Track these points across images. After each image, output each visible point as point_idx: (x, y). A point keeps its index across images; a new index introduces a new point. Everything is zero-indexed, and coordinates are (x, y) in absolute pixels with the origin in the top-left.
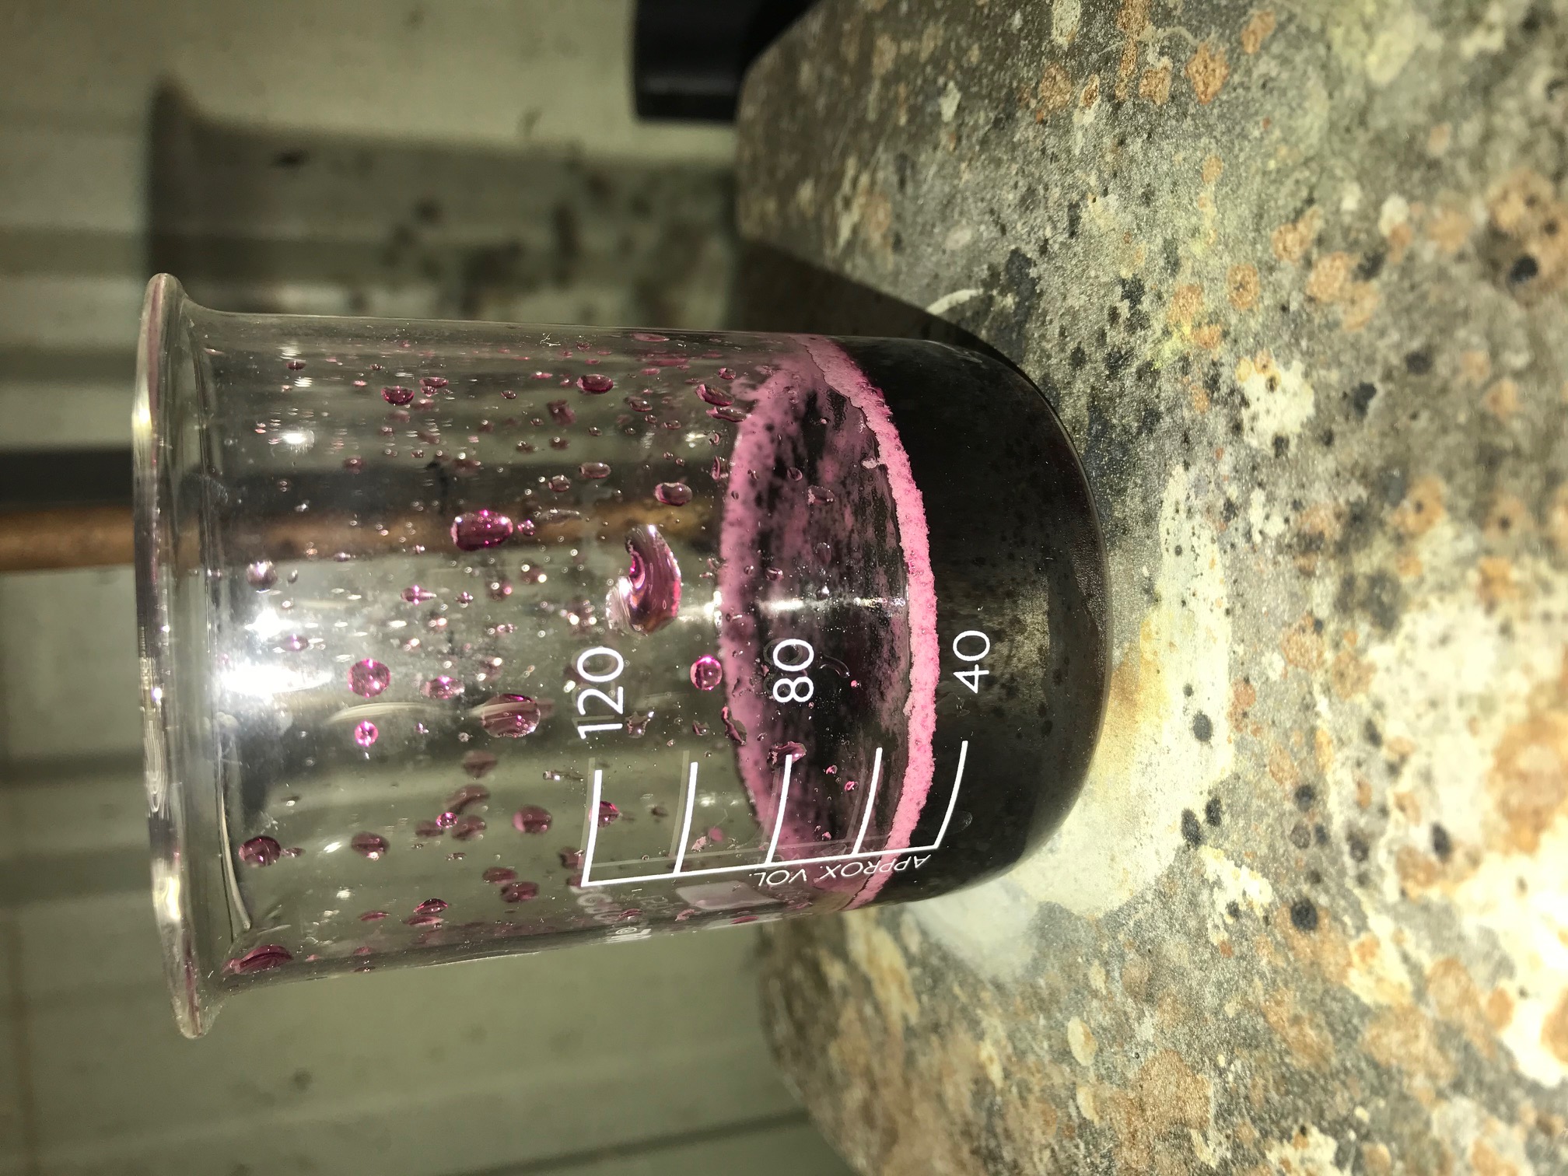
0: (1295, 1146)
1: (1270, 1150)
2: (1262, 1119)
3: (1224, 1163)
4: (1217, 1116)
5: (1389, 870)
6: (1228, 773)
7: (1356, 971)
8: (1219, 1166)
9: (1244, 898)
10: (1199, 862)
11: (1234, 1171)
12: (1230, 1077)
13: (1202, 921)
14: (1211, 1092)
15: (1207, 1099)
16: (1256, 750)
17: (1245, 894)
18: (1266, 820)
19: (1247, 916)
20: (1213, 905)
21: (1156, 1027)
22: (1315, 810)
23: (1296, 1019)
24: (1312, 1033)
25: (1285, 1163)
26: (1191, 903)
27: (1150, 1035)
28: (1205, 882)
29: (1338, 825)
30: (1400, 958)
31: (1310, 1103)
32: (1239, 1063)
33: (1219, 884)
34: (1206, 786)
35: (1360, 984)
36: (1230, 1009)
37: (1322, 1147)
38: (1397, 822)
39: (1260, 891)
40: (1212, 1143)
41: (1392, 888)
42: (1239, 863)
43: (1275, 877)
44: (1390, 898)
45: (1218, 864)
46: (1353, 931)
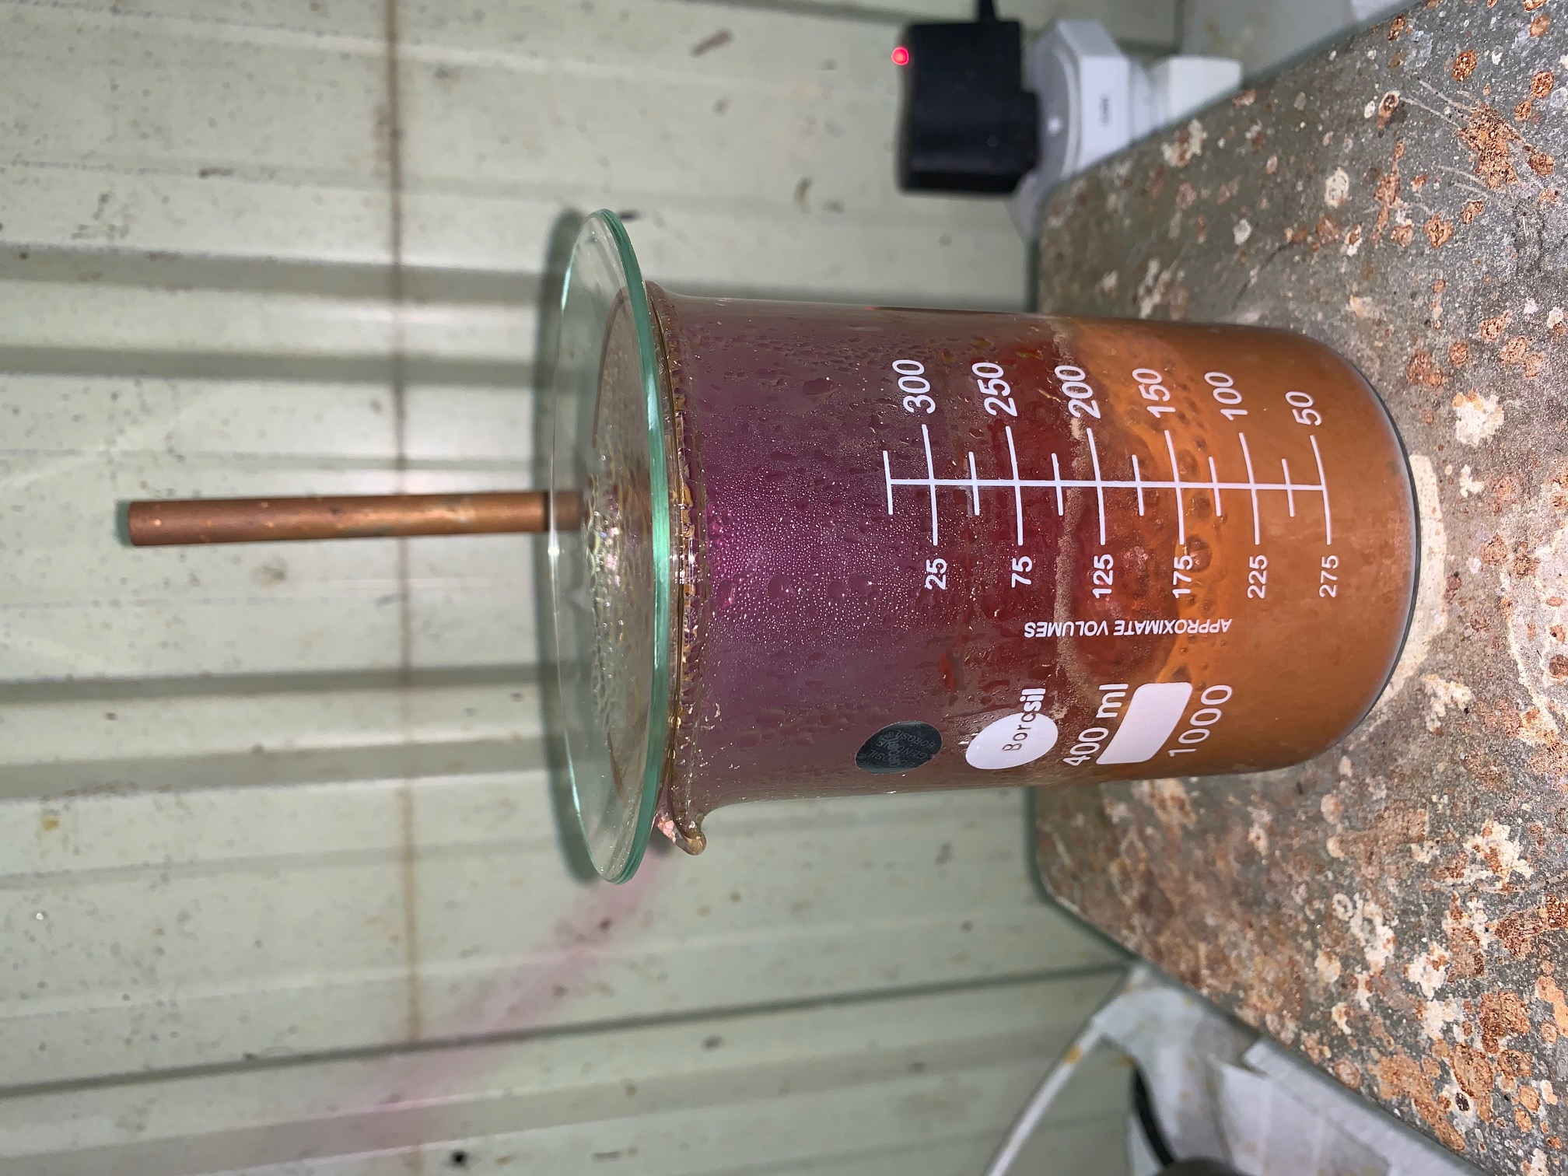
0: (1483, 836)
1: (1466, 842)
2: (1462, 826)
3: (1435, 859)
4: (1431, 832)
5: (1546, 670)
6: (1442, 630)
7: (1524, 729)
8: (1431, 861)
9: (1452, 701)
10: (1421, 684)
11: (1441, 861)
12: (1440, 807)
13: (1422, 718)
14: (1426, 818)
15: (1424, 823)
16: (1462, 614)
17: (1452, 697)
18: (1467, 653)
19: (1453, 710)
20: (1430, 707)
21: (1388, 788)
22: (1499, 643)
23: (1486, 764)
24: (1495, 769)
25: (1476, 847)
26: (1415, 709)
27: (1383, 794)
28: (1425, 695)
29: (1515, 651)
30: (1552, 717)
31: (1493, 809)
32: (1446, 797)
33: (1435, 695)
34: (1427, 639)
35: (1528, 736)
36: (1441, 767)
37: (1500, 832)
38: (1551, 642)
39: (1462, 694)
40: (1426, 848)
41: (1547, 680)
42: (1449, 680)
43: (1472, 683)
44: (1546, 686)
45: (1434, 683)
46: (1523, 707)
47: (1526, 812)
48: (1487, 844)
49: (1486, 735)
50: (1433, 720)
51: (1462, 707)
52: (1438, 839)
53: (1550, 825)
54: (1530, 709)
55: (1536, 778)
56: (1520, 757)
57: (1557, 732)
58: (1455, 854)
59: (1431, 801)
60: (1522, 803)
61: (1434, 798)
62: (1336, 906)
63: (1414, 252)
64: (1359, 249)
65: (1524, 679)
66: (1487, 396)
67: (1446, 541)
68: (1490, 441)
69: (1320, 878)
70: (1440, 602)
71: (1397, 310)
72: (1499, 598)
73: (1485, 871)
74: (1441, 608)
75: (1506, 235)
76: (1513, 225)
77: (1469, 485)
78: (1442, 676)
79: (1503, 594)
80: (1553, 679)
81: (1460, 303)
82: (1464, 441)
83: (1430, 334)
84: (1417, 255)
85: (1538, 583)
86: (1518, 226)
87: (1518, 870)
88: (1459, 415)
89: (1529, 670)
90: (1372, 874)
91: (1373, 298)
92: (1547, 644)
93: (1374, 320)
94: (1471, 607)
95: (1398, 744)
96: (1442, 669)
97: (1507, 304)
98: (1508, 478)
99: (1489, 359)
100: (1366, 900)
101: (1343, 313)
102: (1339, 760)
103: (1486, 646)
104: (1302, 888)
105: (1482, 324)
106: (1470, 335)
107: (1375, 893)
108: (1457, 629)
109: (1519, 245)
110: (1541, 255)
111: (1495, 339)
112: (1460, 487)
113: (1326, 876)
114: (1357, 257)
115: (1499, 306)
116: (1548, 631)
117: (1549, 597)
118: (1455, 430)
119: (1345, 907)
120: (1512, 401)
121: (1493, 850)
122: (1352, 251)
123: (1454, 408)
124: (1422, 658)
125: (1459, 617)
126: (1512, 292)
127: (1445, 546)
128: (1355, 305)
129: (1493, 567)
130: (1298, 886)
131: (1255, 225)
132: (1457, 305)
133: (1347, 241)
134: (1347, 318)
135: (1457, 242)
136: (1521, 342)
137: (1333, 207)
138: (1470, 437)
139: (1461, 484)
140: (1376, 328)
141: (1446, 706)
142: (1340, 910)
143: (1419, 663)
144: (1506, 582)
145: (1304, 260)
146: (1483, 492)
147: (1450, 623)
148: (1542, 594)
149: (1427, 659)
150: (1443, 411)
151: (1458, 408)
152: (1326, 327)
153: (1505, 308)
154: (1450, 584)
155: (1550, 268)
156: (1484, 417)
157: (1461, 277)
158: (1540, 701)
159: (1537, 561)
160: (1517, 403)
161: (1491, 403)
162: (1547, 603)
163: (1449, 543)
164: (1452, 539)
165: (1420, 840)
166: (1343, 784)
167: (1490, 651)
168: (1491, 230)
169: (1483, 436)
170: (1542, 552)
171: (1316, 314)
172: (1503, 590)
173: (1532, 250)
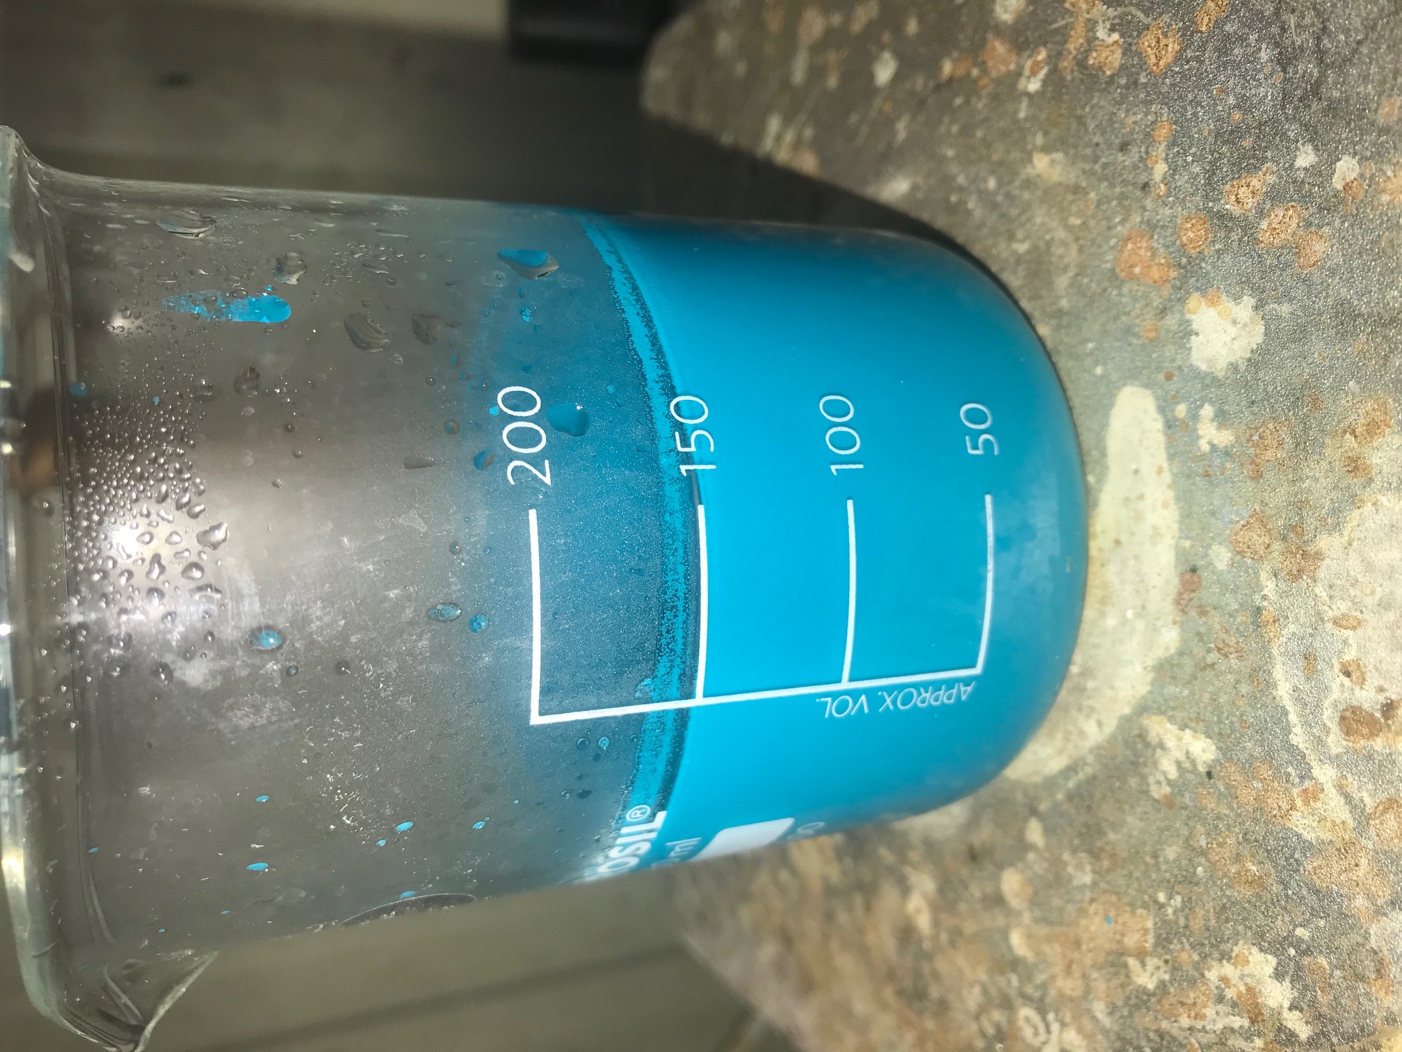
0: (1235, 965)
1: (1209, 971)
2: (1203, 945)
3: (1162, 984)
4: (1156, 945)
5: (1334, 727)
6: (1173, 651)
7: (1299, 814)
8: (1157, 987)
9: (1188, 757)
10: (1141, 728)
11: (1172, 990)
12: (1170, 911)
13: (1144, 778)
14: (1150, 924)
15: (1146, 931)
16: (1202, 629)
17: (1187, 753)
18: (1210, 689)
19: (1189, 772)
20: (1155, 764)
21: (1094, 872)
22: (1260, 678)
23: (1238, 858)
24: (1254, 868)
25: (1224, 979)
26: (1133, 763)
27: (1088, 879)
28: (1147, 745)
29: (1283, 691)
30: (1343, 800)
31: (1250, 928)
32: (1179, 898)
33: (1162, 746)
34: (1150, 662)
35: (1303, 824)
36: (1171, 852)
37: (1261, 964)
38: (1342, 685)
39: (1203, 750)
40: (1149, 968)
41: (1336, 742)
42: (1183, 727)
43: (1219, 737)
44: (1335, 750)
45: (1160, 729)
46: (1297, 780)
47: (1300, 940)
48: (1242, 977)
49: (1239, 815)
50: (1159, 783)
51: (1202, 769)
52: (1168, 957)
53: (1342, 968)
54: (1307, 783)
55: (1317, 892)
56: (1292, 856)
57: (1351, 823)
58: (1192, 983)
59: (1156, 902)
60: (1296, 926)
61: (1162, 897)
62: (1021, 1023)
63: (1123, 81)
64: (1045, 82)
65: (1298, 737)
66: (1237, 298)
67: (1177, 518)
68: (1243, 368)
69: (1001, 981)
70: (1168, 606)
71: (1099, 171)
72: (1259, 610)
73: (1237, 1018)
74: (1170, 618)
75: (1264, 46)
76: (1275, 30)
77: (1210, 434)
78: (1172, 720)
79: (1265, 604)
80: (1344, 743)
81: (1194, 155)
82: (1203, 367)
83: (1148, 203)
84: (1127, 87)
85: (1320, 590)
86: (1283, 30)
87: (1290, 1025)
88: (1195, 326)
89: (1306, 724)
90: (1072, 989)
91: (1066, 153)
92: (1335, 687)
93: (1068, 186)
94: (1216, 620)
95: (1107, 811)
96: (1174, 709)
97: (1269, 154)
98: (1271, 426)
99: (1240, 240)
100: (1063, 1025)
101: (1023, 176)
102: (1025, 821)
103: (1238, 682)
104: (976, 991)
105: (1228, 187)
106: (1211, 204)
107: (1076, 1018)
108: (1195, 651)
109: (1284, 61)
110: (1323, 74)
111: (1250, 210)
112: (1199, 437)
113: (1009, 981)
114: (1041, 93)
115: (1254, 156)
116: (1337, 667)
117: (1337, 613)
118: (1190, 348)
119: (1036, 1028)
120: (1276, 306)
121: (1250, 989)
122: (1034, 86)
123: (1188, 316)
124: (1143, 689)
125: (1198, 634)
126: (1276, 134)
127: (1176, 526)
128: (1041, 164)
129: (1249, 561)
130: (971, 985)
131: (900, 57)
132: (1190, 159)
133: (1027, 72)
134: (1028, 184)
135: (1188, 62)
136: (1290, 212)
137: (1005, 23)
138: (1210, 361)
139: (1200, 432)
140: (1070, 197)
141: (1179, 764)
142: (1028, 1033)
143: (1138, 696)
144: (1270, 587)
145: (967, 102)
146: (1233, 446)
147: (1184, 641)
148: (1326, 608)
149: (1151, 692)
150: (1171, 321)
151: (1193, 317)
152: (1000, 198)
153: (1264, 160)
154: (1184, 583)
155: (1336, 94)
156: (1233, 331)
157: (1195, 114)
158: (1325, 774)
159: (1319, 556)
160: (1285, 309)
161: (1244, 309)
162: (1335, 623)
163: (1181, 522)
164: (1186, 517)
165: (1141, 955)
166: (1031, 856)
167: (1244, 689)
168: (1242, 39)
169: (1233, 360)
170: (1324, 542)
171: (985, 180)
172: (1264, 598)
173: (1308, 67)
